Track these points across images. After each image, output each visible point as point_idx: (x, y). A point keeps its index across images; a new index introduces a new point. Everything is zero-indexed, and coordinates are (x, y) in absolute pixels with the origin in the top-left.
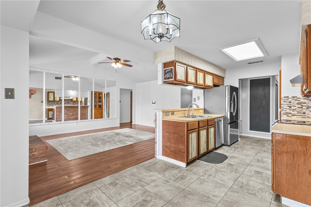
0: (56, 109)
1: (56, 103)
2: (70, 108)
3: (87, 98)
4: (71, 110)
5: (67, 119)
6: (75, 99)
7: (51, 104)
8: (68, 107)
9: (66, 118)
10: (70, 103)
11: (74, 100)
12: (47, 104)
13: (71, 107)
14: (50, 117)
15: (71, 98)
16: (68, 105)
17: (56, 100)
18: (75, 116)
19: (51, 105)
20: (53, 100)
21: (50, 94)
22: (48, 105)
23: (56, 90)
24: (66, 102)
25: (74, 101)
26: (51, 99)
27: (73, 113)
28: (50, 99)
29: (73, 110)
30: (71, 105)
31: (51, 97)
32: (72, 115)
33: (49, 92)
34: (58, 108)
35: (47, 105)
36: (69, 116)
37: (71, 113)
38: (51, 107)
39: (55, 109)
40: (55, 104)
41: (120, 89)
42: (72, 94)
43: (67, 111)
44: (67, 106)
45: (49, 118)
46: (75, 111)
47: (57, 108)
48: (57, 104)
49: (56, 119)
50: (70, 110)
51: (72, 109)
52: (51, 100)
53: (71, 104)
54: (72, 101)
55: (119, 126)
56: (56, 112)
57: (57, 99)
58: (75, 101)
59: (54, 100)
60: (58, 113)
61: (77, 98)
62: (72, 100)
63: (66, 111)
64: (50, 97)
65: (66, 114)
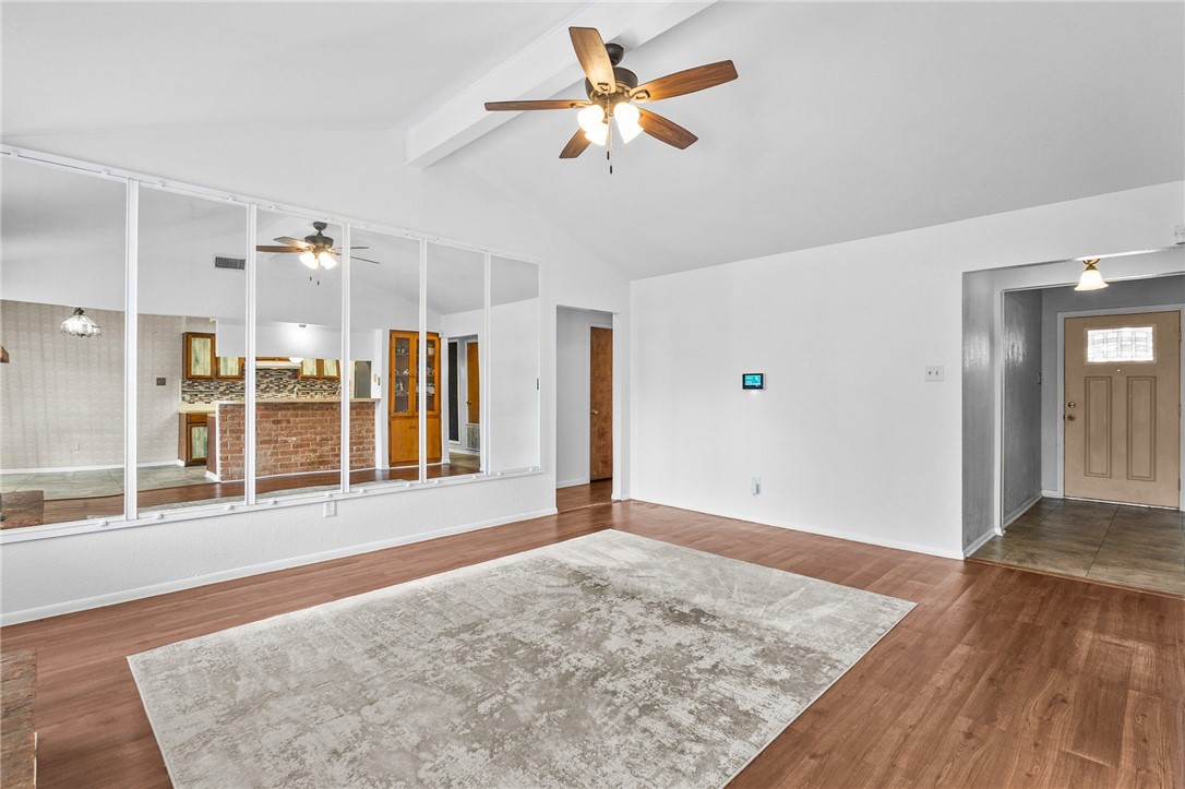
0: (223, 420)
1: (222, 389)
2: (290, 413)
3: (369, 363)
4: (295, 422)
5: (276, 466)
6: (310, 370)
7: (201, 392)
8: (281, 409)
9: (272, 462)
10: (290, 387)
11: (306, 372)
12: (183, 392)
13: (295, 409)
14: (199, 452)
15: (295, 362)
16: (282, 397)
17: (222, 373)
18: (315, 451)
19: (201, 399)
20: (209, 374)
21: (197, 343)
22: (187, 397)
23: (224, 321)
24: (271, 381)
25: (306, 378)
26: (202, 368)
27: (305, 436)
28: (197, 371)
29: (301, 422)
30: (293, 398)
31: (201, 361)
32: (297, 446)
33: (188, 334)
34: (233, 411)
35: (183, 399)
36: (283, 453)
37: (295, 435)
38: (199, 407)
39: (217, 415)
40: (221, 393)
41: (558, 308)
42: (300, 343)
43: (274, 427)
44: (272, 400)
45: (194, 457)
46: (311, 428)
47: (224, 410)
48: (229, 390)
49: (222, 465)
50: (289, 422)
51: (296, 416)
52: (202, 374)
53: (291, 391)
54: (296, 377)
55: (555, 511)
56: (223, 432)
57: (229, 368)
58: (313, 377)
59: (215, 375)
60: (229, 438)
61: (320, 363)
62: (295, 373)
63: (269, 425)
64: (197, 360)
65: (269, 442)
